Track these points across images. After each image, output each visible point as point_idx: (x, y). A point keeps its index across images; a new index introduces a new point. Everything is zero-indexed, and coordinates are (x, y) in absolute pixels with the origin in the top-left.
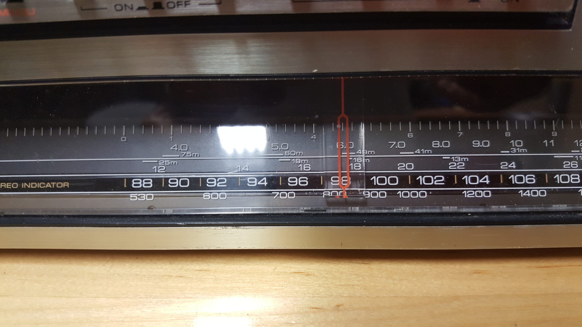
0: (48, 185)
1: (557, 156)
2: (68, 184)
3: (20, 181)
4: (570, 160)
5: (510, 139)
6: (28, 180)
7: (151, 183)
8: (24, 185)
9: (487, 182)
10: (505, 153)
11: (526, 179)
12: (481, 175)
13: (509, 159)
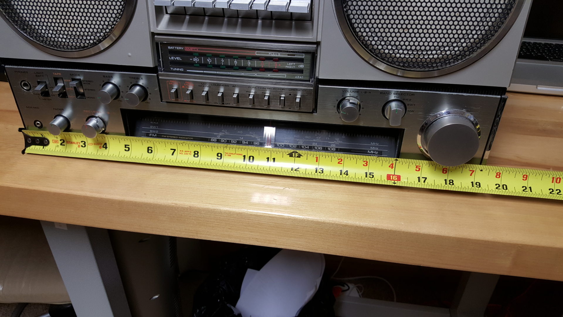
0: (187, 138)
1: (329, 142)
2: (193, 138)
3: (178, 136)
4: (333, 144)
5: (316, 136)
6: (181, 136)
7: (216, 140)
8: (180, 137)
9: (308, 148)
10: (314, 140)
11: (319, 148)
12: (307, 146)
13: (315, 142)
